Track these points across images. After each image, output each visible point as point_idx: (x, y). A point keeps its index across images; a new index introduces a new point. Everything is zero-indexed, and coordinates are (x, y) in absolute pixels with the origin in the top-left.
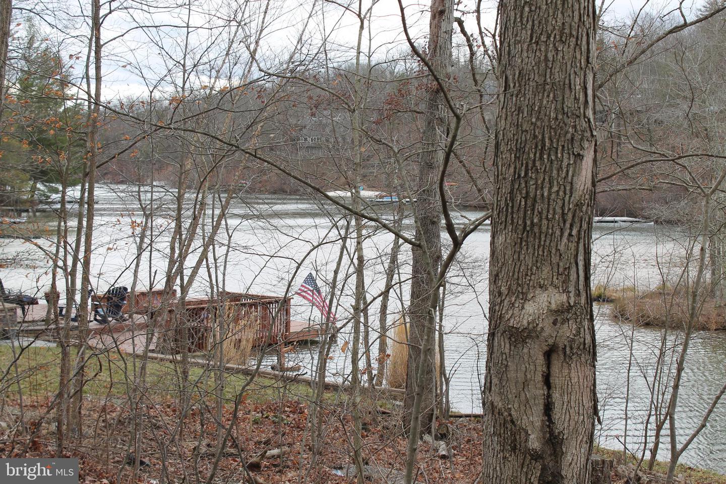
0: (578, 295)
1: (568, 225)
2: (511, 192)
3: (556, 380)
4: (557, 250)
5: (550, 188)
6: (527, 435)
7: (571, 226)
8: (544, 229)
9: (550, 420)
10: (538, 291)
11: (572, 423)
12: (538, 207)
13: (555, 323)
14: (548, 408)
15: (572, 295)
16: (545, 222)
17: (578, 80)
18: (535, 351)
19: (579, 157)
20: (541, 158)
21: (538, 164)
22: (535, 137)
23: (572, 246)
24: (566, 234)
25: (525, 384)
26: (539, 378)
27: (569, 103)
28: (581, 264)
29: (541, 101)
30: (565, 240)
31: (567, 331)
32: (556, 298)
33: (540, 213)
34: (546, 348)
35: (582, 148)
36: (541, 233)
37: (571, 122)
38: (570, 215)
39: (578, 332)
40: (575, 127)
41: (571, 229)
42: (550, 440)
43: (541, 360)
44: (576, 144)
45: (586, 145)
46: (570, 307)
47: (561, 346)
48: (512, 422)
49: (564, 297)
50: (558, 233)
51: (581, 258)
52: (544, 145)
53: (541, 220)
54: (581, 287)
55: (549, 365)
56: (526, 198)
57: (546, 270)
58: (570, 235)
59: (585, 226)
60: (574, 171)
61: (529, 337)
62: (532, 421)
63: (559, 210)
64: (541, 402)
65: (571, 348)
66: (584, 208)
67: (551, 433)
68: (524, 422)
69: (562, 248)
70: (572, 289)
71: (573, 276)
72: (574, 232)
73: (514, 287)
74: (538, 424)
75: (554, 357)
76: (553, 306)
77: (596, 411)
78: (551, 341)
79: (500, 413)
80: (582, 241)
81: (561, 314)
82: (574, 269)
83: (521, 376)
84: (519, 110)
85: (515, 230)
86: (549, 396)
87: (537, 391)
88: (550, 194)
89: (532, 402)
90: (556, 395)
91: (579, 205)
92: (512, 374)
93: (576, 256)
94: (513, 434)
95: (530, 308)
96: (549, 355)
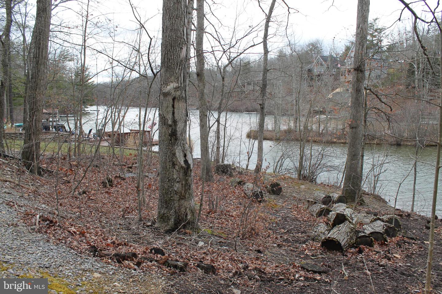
0: (181, 84)
1: (178, 66)
2: (164, 58)
3: (176, 106)
4: (176, 72)
5: (174, 56)
6: (168, 120)
7: (179, 66)
8: (172, 67)
9: (174, 116)
10: (171, 83)
11: (180, 117)
12: (171, 61)
13: (175, 91)
14: (173, 113)
15: (179, 84)
16: (172, 65)
17: (181, 29)
18: (170, 99)
19: (182, 48)
20: (171, 48)
21: (170, 50)
22: (170, 43)
23: (180, 71)
24: (178, 68)
25: (167, 107)
26: (171, 105)
27: (179, 34)
28: (182, 76)
29: (171, 34)
30: (178, 70)
31: (178, 93)
32: (175, 85)
33: (171, 63)
34: (173, 98)
35: (182, 46)
36: (171, 68)
37: (179, 39)
38: (179, 64)
39: (181, 94)
40: (180, 41)
41: (179, 67)
42: (174, 121)
43: (171, 101)
44: (181, 45)
45: (184, 45)
46: (179, 87)
47: (177, 97)
48: (164, 117)
49: (177, 85)
50: (176, 68)
51: (182, 75)
52: (172, 45)
53: (171, 65)
54: (182, 82)
55: (174, 102)
56: (167, 59)
57: (173, 77)
58: (179, 68)
59: (183, 66)
60: (180, 52)
61: (168, 95)
62: (169, 117)
63: (176, 62)
64: (172, 112)
65: (179, 98)
66: (183, 62)
67: (174, 120)
68: (167, 117)
69: (177, 72)
70: (179, 82)
71: (180, 79)
72: (180, 68)
73: (164, 82)
74: (171, 118)
75: (175, 100)
76: (174, 87)
77: (187, 115)
78: (174, 96)
79: (161, 115)
80: (182, 70)
81: (176, 89)
82: (180, 77)
83: (166, 105)
84: (166, 36)
85: (165, 67)
86: (174, 110)
87: (171, 109)
88: (174, 58)
89: (169, 112)
90: (175, 110)
91: (182, 61)
92: (164, 105)
93: (181, 74)
94: (165, 120)
95: (169, 87)
96: (174, 99)
